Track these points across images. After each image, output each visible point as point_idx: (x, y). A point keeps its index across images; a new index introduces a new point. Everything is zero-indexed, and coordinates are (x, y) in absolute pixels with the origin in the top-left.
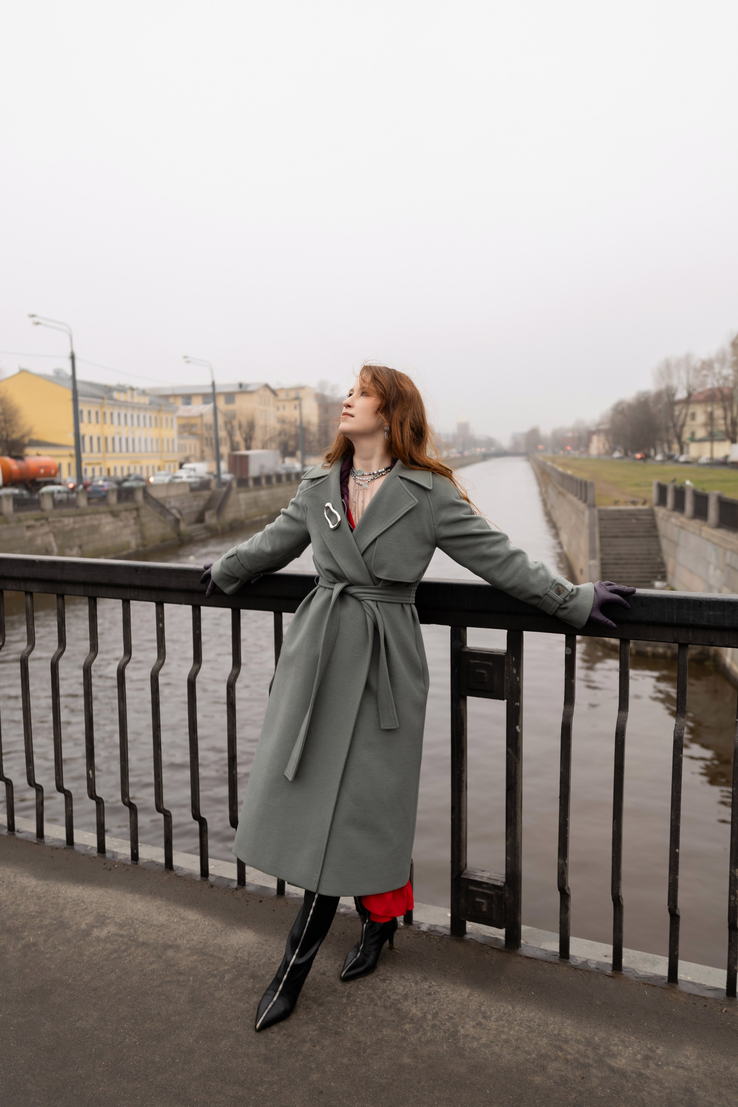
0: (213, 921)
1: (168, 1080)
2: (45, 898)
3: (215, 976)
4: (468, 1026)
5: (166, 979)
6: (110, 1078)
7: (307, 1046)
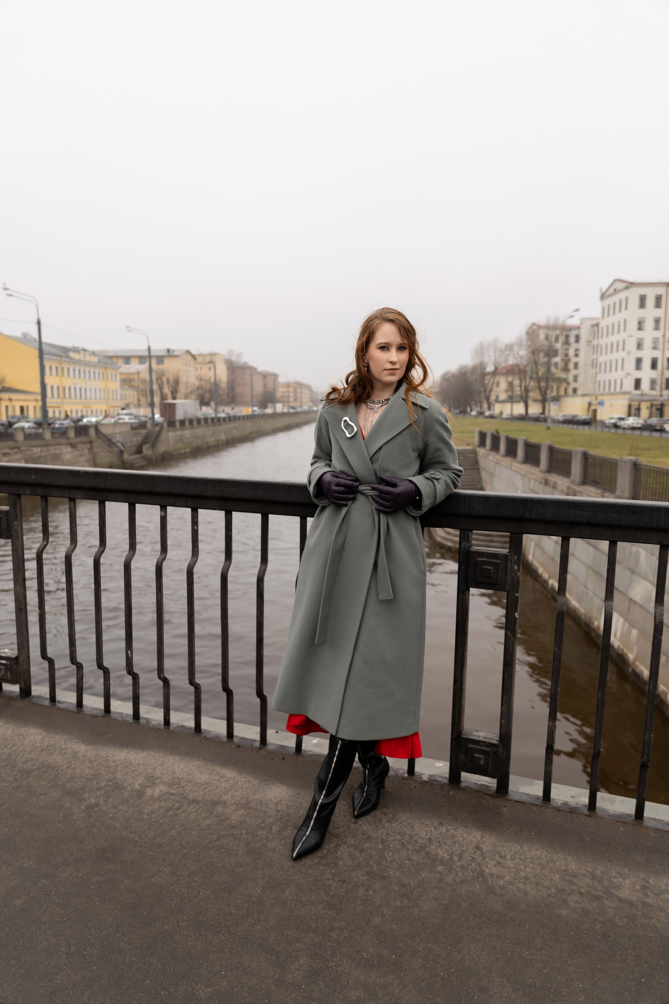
0: (248, 777)
1: (248, 931)
2: (97, 762)
3: (263, 828)
4: (490, 866)
5: (222, 833)
6: (196, 932)
7: (361, 891)
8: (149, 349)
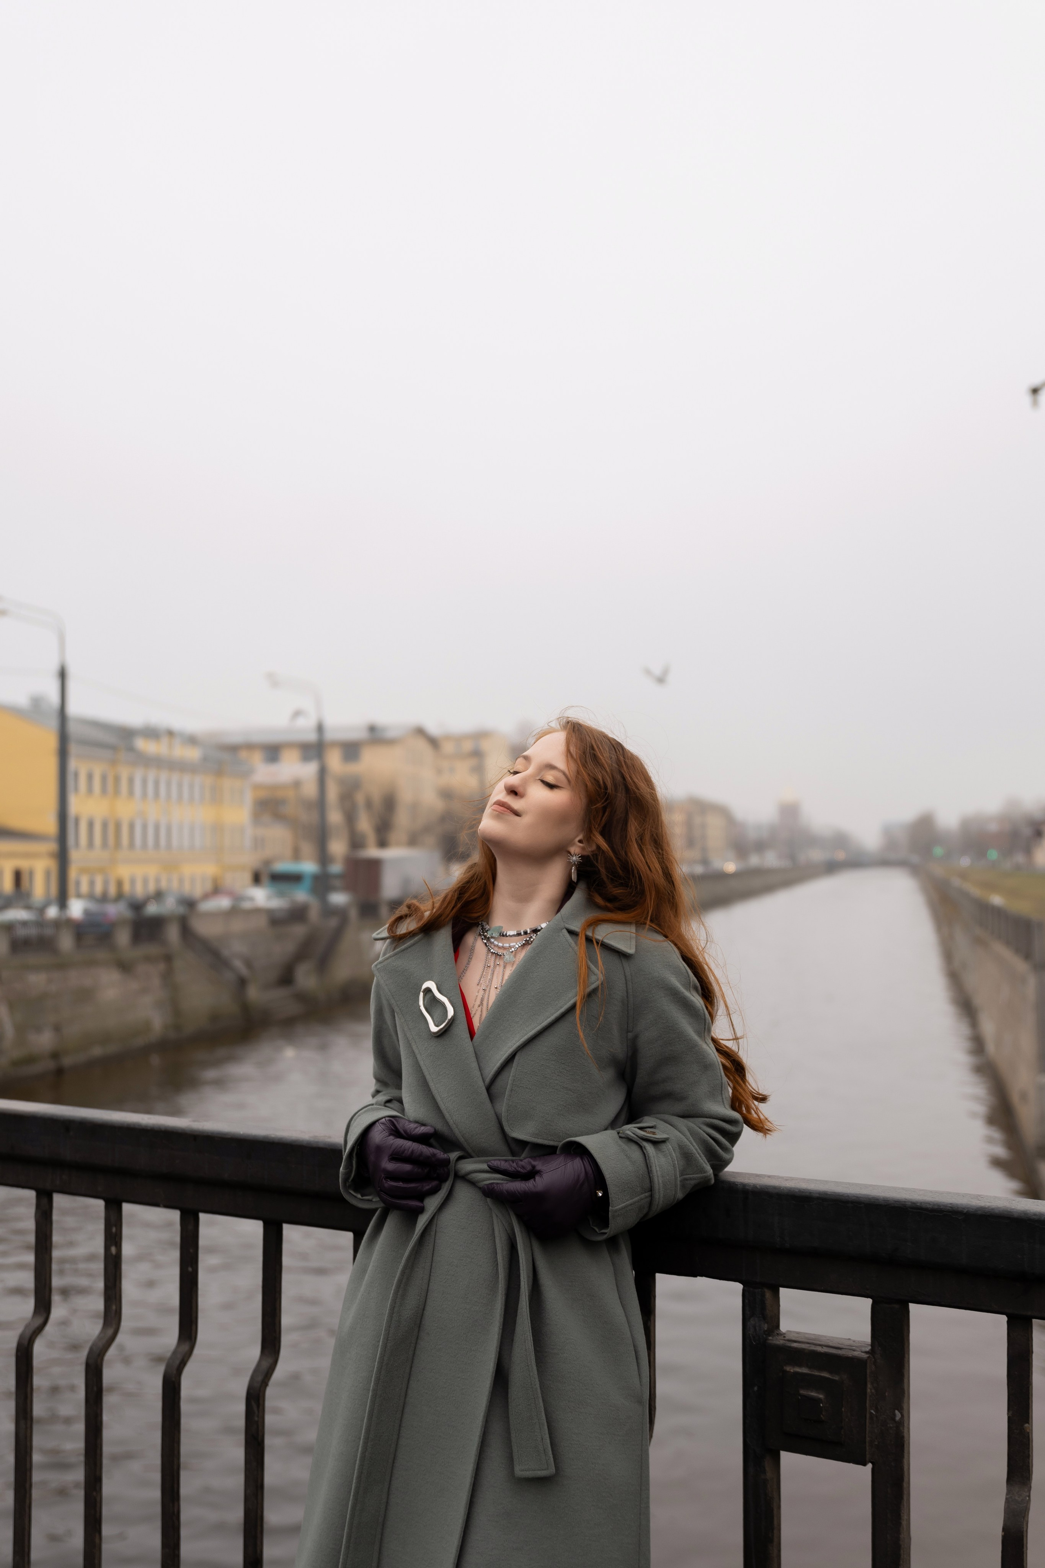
8: (320, 728)
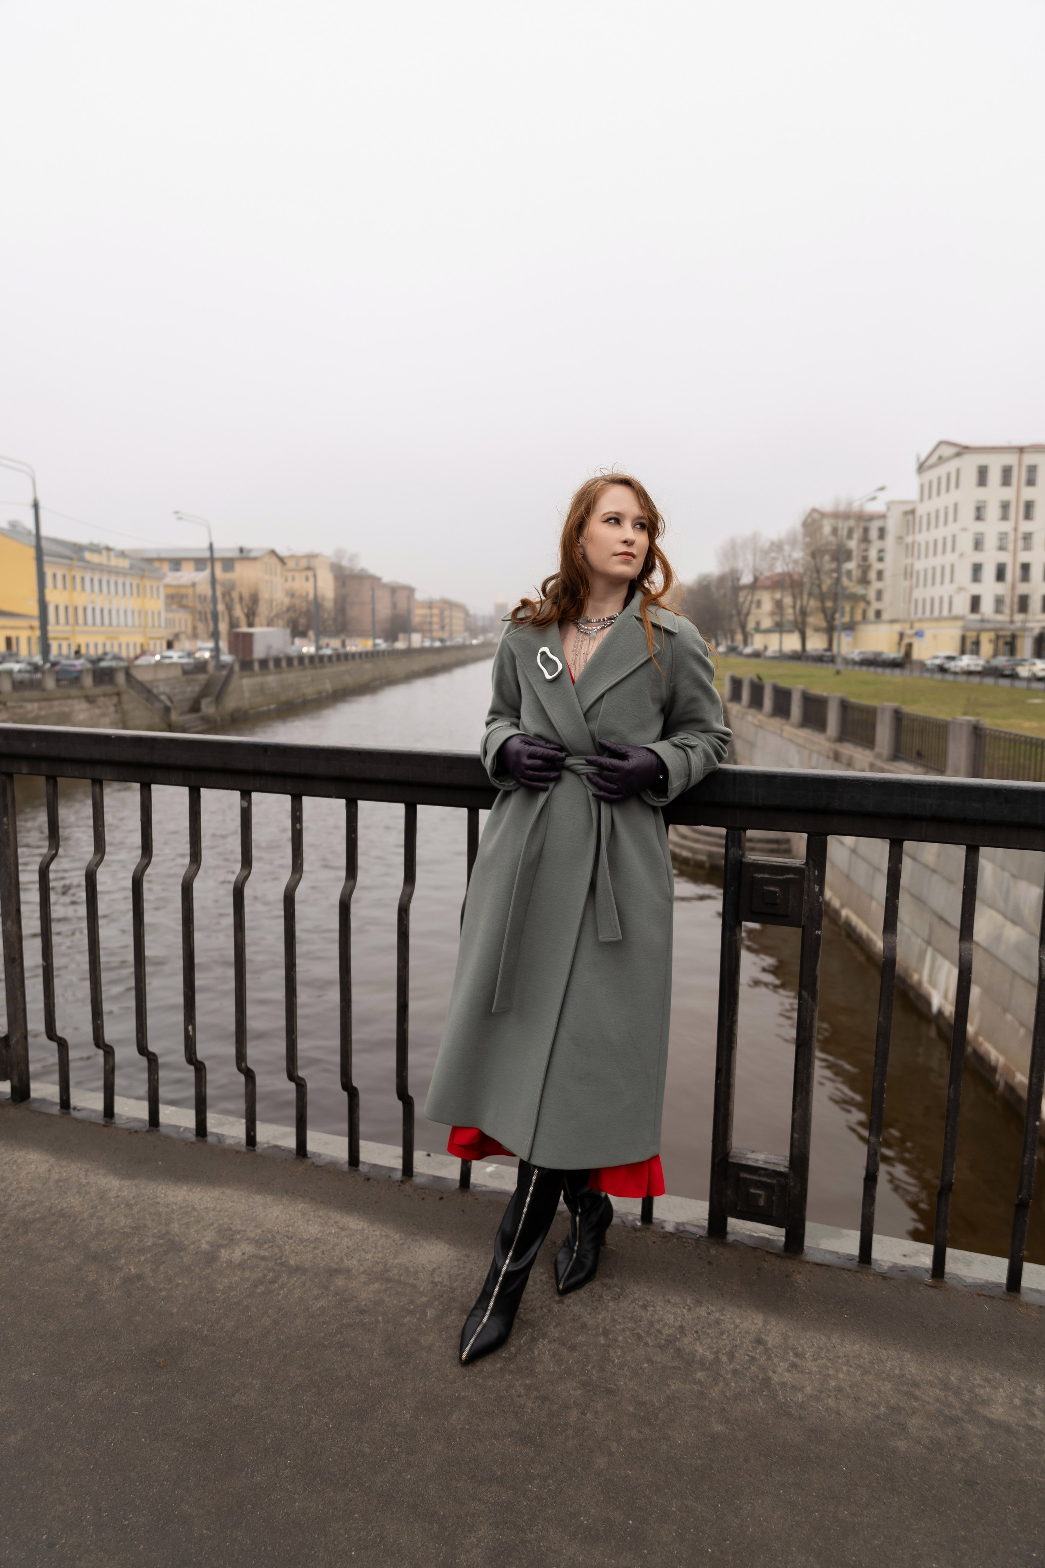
0: (385, 1230)
1: (392, 1483)
2: (138, 1206)
3: (412, 1312)
4: (779, 1370)
5: (344, 1321)
6: (306, 1486)
7: (574, 1414)
8: (211, 547)
